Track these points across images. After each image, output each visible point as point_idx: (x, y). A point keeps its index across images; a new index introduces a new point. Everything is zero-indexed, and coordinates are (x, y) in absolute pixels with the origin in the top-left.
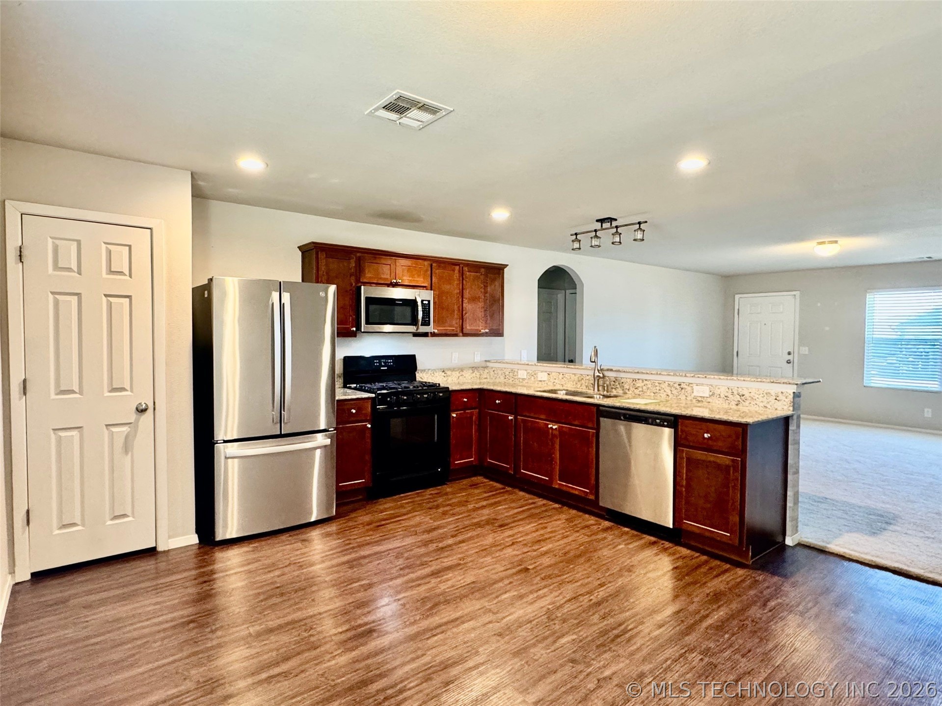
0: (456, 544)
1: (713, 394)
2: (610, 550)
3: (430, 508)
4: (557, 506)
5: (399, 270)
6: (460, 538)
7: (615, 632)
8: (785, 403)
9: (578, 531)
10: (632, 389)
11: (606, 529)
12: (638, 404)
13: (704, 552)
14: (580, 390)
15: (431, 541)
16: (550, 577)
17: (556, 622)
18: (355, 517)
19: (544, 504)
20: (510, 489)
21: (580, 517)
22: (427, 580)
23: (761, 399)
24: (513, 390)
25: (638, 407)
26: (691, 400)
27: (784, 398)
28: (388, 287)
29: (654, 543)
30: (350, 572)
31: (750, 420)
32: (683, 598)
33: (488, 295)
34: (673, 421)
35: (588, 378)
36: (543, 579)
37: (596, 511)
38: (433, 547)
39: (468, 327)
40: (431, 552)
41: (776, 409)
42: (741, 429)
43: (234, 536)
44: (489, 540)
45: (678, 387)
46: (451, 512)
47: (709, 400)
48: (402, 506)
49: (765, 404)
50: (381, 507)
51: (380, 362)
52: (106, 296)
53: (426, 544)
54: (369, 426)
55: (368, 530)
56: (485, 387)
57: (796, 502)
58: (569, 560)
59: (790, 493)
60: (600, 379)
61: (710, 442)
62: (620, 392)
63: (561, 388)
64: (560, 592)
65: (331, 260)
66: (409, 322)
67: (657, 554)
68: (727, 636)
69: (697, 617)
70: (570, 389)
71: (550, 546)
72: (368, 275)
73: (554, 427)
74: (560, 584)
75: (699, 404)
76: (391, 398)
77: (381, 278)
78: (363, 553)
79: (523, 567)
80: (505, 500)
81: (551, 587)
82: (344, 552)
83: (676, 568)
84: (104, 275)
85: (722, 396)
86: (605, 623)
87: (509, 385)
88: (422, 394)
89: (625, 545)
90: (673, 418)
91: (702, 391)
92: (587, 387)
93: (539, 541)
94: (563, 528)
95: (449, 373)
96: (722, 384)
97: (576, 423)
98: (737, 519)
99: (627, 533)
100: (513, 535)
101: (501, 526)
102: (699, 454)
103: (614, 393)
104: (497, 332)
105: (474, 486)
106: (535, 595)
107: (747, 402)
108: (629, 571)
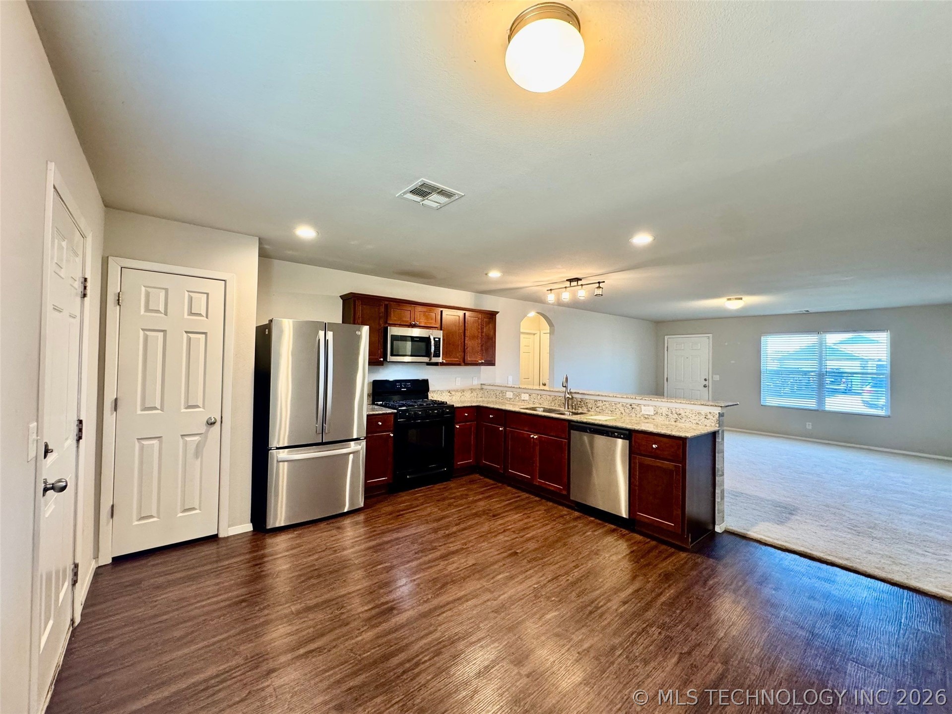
0: (459, 531)
1: (657, 413)
2: (581, 536)
3: (438, 501)
4: (537, 499)
5: (417, 314)
6: (462, 526)
7: (590, 608)
8: (712, 421)
9: (555, 520)
10: (594, 408)
11: (576, 519)
12: (600, 420)
13: (653, 538)
14: (554, 408)
15: (439, 529)
16: (534, 559)
17: (542, 600)
18: (379, 508)
19: (527, 497)
20: (500, 484)
21: (554, 507)
22: (437, 562)
23: (694, 418)
24: (503, 407)
25: (601, 423)
26: (640, 417)
27: (712, 417)
28: (409, 327)
29: (613, 531)
30: (375, 556)
31: (689, 435)
32: (641, 578)
33: (484, 334)
34: (628, 434)
35: (560, 398)
36: (529, 562)
37: (567, 503)
38: (441, 533)
39: (469, 359)
40: (440, 538)
41: (706, 426)
42: (681, 441)
43: (283, 525)
44: (486, 528)
45: (630, 407)
46: (454, 504)
47: (653, 417)
48: (416, 499)
49: (697, 421)
50: (400, 500)
51: (401, 385)
52: (186, 332)
53: (435, 531)
54: (392, 435)
55: (390, 520)
56: (481, 404)
57: (722, 498)
58: (549, 545)
59: (718, 491)
60: (570, 401)
61: (657, 451)
62: (585, 410)
63: (539, 406)
64: (543, 573)
65: (365, 306)
66: (424, 354)
67: (617, 540)
68: (678, 611)
69: (653, 595)
70: (546, 407)
71: (534, 533)
72: (393, 318)
73: (535, 437)
74: (543, 566)
75: (646, 421)
76: (409, 413)
77: (403, 321)
78: (385, 539)
79: (513, 551)
80: (497, 494)
81: (536, 569)
82: (370, 538)
83: (632, 552)
84: (186, 316)
85: (664, 414)
86: (580, 600)
87: (500, 403)
88: (433, 409)
89: (592, 532)
90: (627, 432)
91: (648, 410)
92: (559, 405)
93: (524, 529)
94: (543, 518)
95: (453, 393)
96: (663, 405)
97: (552, 434)
98: (680, 512)
99: (592, 522)
100: (503, 524)
101: (494, 516)
102: (648, 461)
103: (580, 411)
104: (491, 363)
105: (472, 482)
106: (524, 576)
107: (683, 420)
108: (596, 554)
